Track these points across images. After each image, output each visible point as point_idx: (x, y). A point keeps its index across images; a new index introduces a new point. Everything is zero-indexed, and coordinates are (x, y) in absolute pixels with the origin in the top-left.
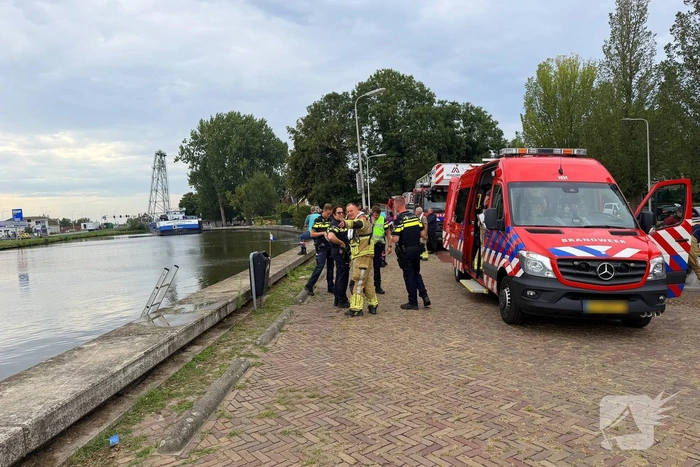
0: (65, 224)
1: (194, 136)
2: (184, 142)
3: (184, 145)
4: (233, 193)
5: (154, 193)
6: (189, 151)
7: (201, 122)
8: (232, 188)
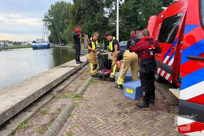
0: (15, 43)
1: (50, 11)
2: (46, 13)
3: (46, 15)
4: (63, 33)
5: (44, 34)
6: (47, 17)
7: (51, 5)
8: (62, 31)
